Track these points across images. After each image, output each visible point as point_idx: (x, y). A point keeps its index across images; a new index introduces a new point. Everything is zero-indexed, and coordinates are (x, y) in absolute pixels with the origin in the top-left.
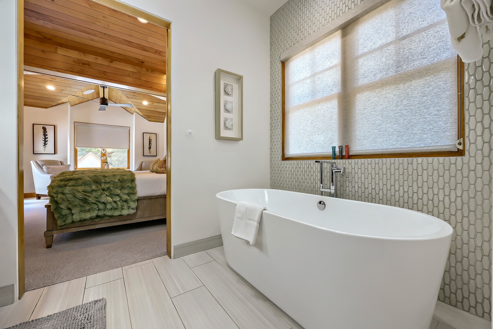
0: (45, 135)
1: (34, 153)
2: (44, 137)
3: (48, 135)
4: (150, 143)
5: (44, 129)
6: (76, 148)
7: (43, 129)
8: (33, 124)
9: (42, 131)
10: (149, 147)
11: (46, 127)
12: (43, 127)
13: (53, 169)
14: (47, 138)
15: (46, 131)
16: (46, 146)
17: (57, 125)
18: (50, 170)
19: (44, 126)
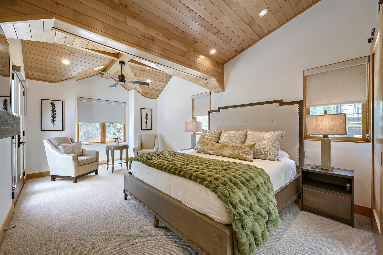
0: (53, 111)
1: (42, 131)
2: (52, 113)
3: (56, 111)
4: (146, 118)
5: (53, 105)
6: (79, 123)
7: (51, 104)
8: (41, 100)
9: (50, 106)
10: (146, 121)
11: (54, 102)
12: (51, 103)
13: (69, 147)
14: (56, 114)
15: (54, 107)
16: (54, 122)
17: (64, 100)
18: (67, 149)
19: (53, 101)
